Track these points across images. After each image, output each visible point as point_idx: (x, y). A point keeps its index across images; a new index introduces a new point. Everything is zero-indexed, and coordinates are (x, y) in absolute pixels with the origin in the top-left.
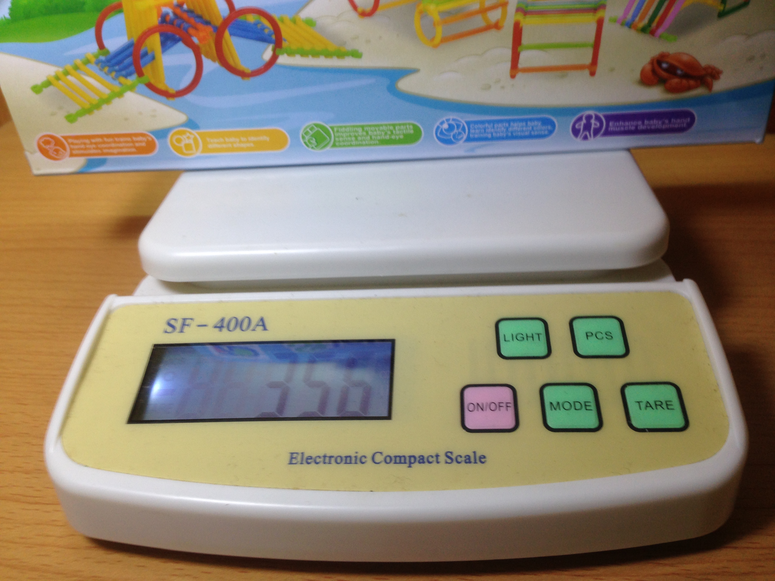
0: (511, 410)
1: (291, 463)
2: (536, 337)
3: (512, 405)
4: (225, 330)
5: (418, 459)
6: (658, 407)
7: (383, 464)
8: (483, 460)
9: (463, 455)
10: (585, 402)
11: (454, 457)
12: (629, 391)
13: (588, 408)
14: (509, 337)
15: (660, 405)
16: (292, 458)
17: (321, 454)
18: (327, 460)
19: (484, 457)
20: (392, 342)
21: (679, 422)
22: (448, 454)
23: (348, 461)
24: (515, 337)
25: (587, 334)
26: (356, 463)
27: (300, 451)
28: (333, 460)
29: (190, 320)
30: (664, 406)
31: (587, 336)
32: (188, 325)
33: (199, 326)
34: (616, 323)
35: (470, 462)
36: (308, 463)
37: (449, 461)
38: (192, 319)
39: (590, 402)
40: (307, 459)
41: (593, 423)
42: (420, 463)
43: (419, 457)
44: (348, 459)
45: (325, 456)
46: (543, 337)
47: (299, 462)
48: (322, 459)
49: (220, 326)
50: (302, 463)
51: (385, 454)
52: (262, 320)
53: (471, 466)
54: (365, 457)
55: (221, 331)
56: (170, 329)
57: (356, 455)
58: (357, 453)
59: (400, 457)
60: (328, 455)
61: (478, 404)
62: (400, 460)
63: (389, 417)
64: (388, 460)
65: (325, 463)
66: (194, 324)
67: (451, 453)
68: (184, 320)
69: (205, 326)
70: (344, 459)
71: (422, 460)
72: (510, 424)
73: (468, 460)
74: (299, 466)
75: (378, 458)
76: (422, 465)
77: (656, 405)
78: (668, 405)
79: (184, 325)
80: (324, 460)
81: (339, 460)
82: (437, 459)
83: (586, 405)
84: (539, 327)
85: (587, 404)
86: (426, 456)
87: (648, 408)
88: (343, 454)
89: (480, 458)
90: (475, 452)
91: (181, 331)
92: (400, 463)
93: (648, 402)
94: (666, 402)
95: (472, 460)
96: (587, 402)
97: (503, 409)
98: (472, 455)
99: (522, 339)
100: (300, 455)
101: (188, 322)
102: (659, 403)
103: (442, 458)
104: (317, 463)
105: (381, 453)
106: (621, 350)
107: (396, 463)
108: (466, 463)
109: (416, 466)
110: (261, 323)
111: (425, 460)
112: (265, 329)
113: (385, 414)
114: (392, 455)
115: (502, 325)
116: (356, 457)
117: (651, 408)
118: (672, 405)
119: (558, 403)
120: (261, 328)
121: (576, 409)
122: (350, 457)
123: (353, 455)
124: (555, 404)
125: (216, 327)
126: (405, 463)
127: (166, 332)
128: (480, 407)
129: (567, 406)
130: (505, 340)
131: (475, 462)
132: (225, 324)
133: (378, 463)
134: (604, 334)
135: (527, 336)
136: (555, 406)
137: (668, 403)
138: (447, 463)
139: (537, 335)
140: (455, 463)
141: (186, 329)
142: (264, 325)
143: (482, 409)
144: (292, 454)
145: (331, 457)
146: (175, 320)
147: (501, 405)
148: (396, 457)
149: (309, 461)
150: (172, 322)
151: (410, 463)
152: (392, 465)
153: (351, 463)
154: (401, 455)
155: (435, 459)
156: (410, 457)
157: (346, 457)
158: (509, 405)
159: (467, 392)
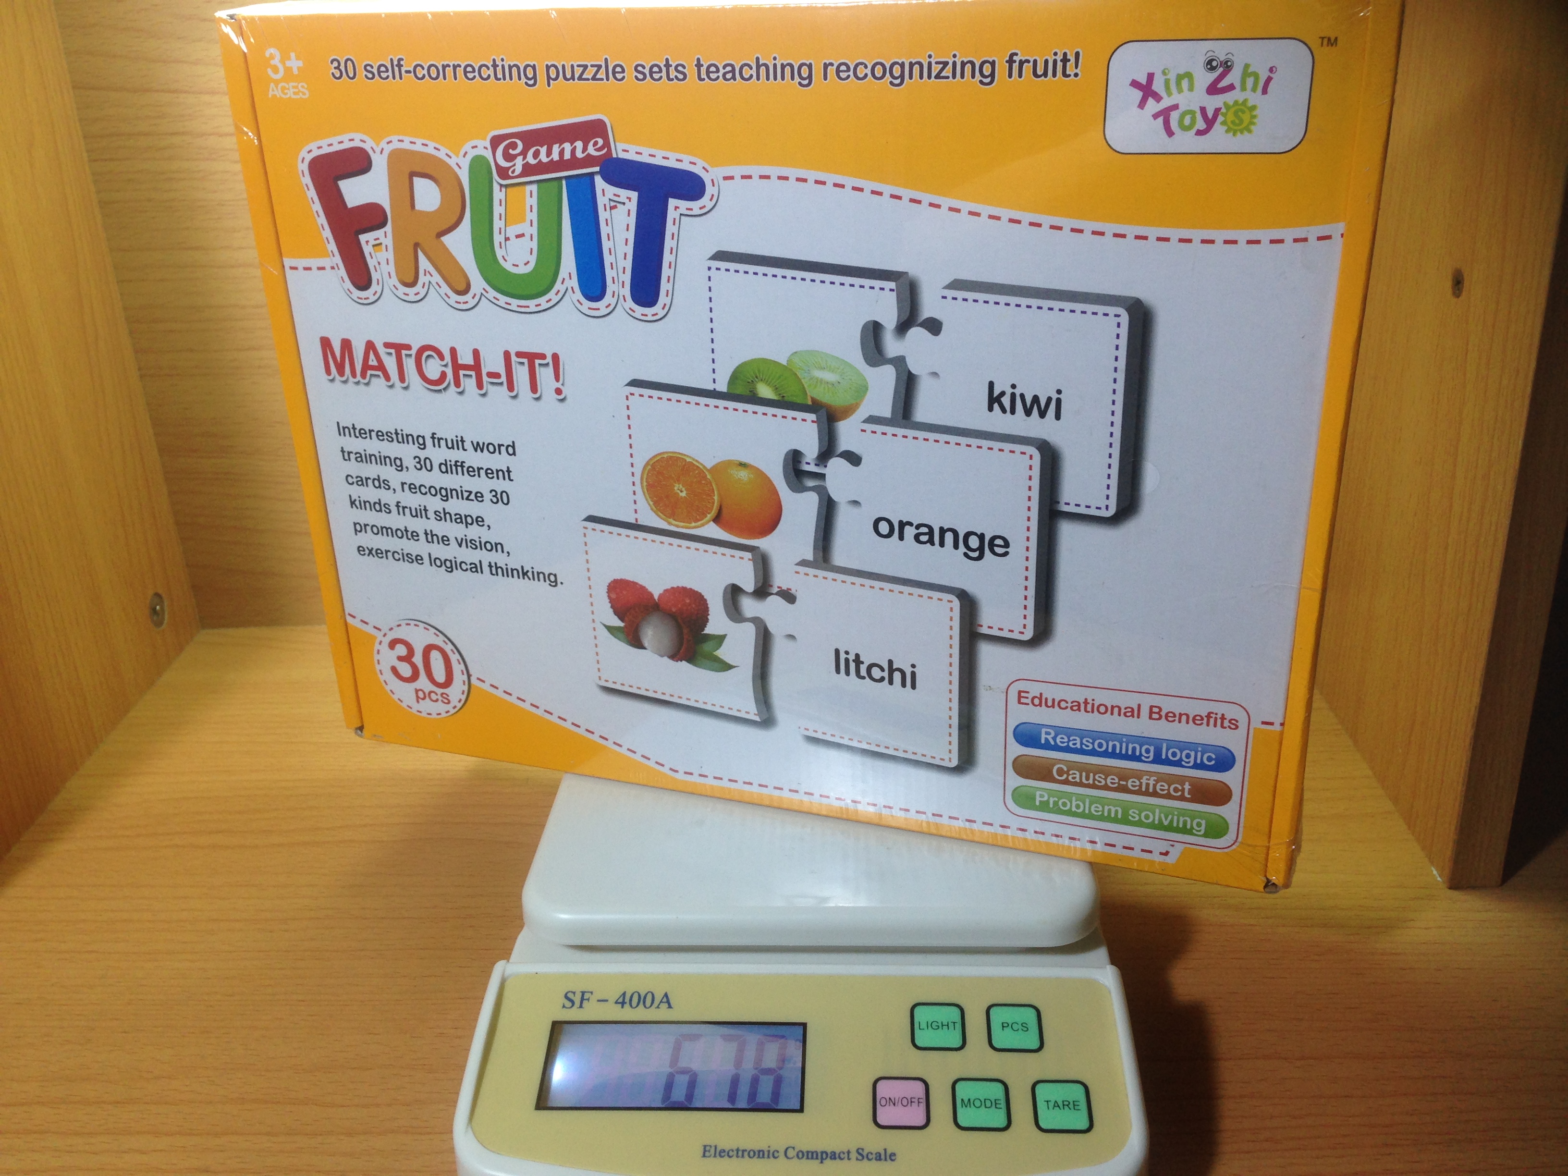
0: (923, 1106)
1: (704, 1156)
2: (951, 1025)
3: (924, 1101)
4: (627, 1006)
5: (829, 1155)
6: (1066, 1107)
7: (796, 1160)
8: (893, 1158)
9: (874, 1152)
10: (995, 1100)
11: (865, 1154)
12: (1039, 1088)
13: (998, 1106)
14: (924, 1026)
15: (1068, 1105)
16: (705, 1151)
17: (735, 1148)
18: (740, 1153)
19: (894, 1154)
20: (804, 1025)
21: (1084, 1124)
22: (859, 1151)
23: (761, 1155)
24: (930, 1025)
25: (1003, 1023)
26: (769, 1157)
27: (713, 1145)
28: (746, 1154)
29: (590, 994)
30: (1071, 1106)
31: (1003, 1027)
32: (588, 1000)
33: (599, 1001)
34: (1032, 1013)
35: (880, 1159)
36: (721, 1156)
37: (860, 1157)
38: (592, 993)
39: (1000, 1100)
40: (720, 1152)
41: (1001, 1122)
42: (831, 1158)
43: (831, 1153)
44: (761, 1153)
45: (738, 1150)
46: (959, 1026)
47: (713, 1155)
48: (735, 1152)
49: (622, 1002)
50: (715, 1156)
51: (797, 1150)
52: (666, 995)
53: (883, 1162)
54: (778, 1152)
55: (622, 1007)
56: (568, 1004)
57: (768, 1149)
58: (769, 1147)
59: (812, 1153)
60: (741, 1148)
61: (890, 1099)
62: (812, 1156)
63: (801, 1110)
64: (800, 1155)
65: (737, 1157)
66: (594, 998)
67: (863, 1149)
68: (583, 993)
69: (607, 1001)
70: (757, 1153)
71: (834, 1156)
72: (921, 1121)
73: (878, 1157)
74: (712, 1159)
75: (791, 1153)
76: (834, 1161)
77: (1064, 1105)
78: (1074, 1105)
79: (582, 999)
80: (738, 1153)
81: (752, 1154)
82: (848, 1155)
83: (996, 1104)
84: (955, 1013)
85: (997, 1102)
86: (837, 1152)
87: (1055, 1108)
88: (757, 1148)
89: (891, 1155)
90: (885, 1150)
91: (581, 1007)
92: (812, 1158)
93: (1056, 1101)
94: (1074, 1102)
95: (883, 1157)
96: (998, 1100)
97: (915, 1105)
98: (883, 1153)
99: (937, 1027)
100: (713, 1149)
101: (586, 996)
102: (1067, 1103)
103: (854, 1155)
104: (730, 1157)
105: (794, 1148)
106: (1035, 1045)
107: (808, 1158)
108: (876, 1159)
109: (828, 1162)
110: (665, 1000)
111: (837, 1156)
112: (670, 1007)
113: (798, 1107)
114: (805, 1150)
115: (917, 1010)
116: (769, 1151)
117: (1058, 1108)
118: (1078, 1105)
119: (969, 1100)
120: (667, 1004)
121: (986, 1107)
122: (763, 1151)
123: (766, 1149)
124: (966, 1101)
125: (616, 1003)
126: (817, 1158)
127: (564, 1007)
128: (892, 1102)
129: (978, 1103)
130: (920, 1029)
131: (886, 1160)
132: (627, 1000)
133: (792, 1158)
134: (1020, 1024)
135: (942, 1025)
136: (966, 1103)
137: (1076, 1103)
138: (857, 1159)
139: (953, 1024)
140: (865, 1159)
141: (585, 1002)
142: (668, 1002)
143: (894, 1104)
144: (705, 1146)
145: (744, 1151)
146: (574, 993)
147: (913, 1100)
148: (808, 1152)
149: (723, 1154)
150: (570, 995)
151: (822, 1159)
152: (804, 1160)
153: (763, 1157)
154: (814, 1150)
155: (846, 1154)
156: (822, 1153)
157: (759, 1151)
158: (920, 1100)
159: (880, 1085)
